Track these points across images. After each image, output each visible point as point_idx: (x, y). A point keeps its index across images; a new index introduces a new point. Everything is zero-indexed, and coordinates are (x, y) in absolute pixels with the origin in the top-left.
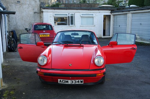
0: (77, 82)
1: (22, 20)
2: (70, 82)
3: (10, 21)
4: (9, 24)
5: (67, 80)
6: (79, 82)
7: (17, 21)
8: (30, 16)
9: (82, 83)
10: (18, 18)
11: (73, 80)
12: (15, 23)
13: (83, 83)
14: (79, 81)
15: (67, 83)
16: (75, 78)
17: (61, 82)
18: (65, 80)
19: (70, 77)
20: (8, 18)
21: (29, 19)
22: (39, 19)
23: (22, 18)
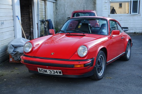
0: (56, 73)
1: (72, 7)
2: (48, 72)
3: (58, 8)
4: (56, 13)
5: (45, 70)
6: (58, 73)
7: (66, 9)
8: (81, 2)
9: (60, 74)
10: (67, 6)
11: (51, 70)
12: (63, 11)
13: (62, 74)
14: (57, 71)
15: (46, 73)
16: (52, 67)
17: (41, 71)
18: (44, 69)
19: (47, 66)
20: (56, 5)
21: (79, 6)
22: (93, 6)
23: (72, 5)
